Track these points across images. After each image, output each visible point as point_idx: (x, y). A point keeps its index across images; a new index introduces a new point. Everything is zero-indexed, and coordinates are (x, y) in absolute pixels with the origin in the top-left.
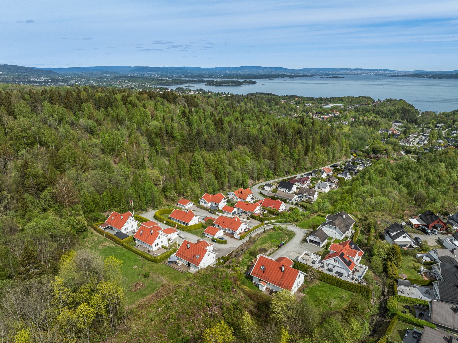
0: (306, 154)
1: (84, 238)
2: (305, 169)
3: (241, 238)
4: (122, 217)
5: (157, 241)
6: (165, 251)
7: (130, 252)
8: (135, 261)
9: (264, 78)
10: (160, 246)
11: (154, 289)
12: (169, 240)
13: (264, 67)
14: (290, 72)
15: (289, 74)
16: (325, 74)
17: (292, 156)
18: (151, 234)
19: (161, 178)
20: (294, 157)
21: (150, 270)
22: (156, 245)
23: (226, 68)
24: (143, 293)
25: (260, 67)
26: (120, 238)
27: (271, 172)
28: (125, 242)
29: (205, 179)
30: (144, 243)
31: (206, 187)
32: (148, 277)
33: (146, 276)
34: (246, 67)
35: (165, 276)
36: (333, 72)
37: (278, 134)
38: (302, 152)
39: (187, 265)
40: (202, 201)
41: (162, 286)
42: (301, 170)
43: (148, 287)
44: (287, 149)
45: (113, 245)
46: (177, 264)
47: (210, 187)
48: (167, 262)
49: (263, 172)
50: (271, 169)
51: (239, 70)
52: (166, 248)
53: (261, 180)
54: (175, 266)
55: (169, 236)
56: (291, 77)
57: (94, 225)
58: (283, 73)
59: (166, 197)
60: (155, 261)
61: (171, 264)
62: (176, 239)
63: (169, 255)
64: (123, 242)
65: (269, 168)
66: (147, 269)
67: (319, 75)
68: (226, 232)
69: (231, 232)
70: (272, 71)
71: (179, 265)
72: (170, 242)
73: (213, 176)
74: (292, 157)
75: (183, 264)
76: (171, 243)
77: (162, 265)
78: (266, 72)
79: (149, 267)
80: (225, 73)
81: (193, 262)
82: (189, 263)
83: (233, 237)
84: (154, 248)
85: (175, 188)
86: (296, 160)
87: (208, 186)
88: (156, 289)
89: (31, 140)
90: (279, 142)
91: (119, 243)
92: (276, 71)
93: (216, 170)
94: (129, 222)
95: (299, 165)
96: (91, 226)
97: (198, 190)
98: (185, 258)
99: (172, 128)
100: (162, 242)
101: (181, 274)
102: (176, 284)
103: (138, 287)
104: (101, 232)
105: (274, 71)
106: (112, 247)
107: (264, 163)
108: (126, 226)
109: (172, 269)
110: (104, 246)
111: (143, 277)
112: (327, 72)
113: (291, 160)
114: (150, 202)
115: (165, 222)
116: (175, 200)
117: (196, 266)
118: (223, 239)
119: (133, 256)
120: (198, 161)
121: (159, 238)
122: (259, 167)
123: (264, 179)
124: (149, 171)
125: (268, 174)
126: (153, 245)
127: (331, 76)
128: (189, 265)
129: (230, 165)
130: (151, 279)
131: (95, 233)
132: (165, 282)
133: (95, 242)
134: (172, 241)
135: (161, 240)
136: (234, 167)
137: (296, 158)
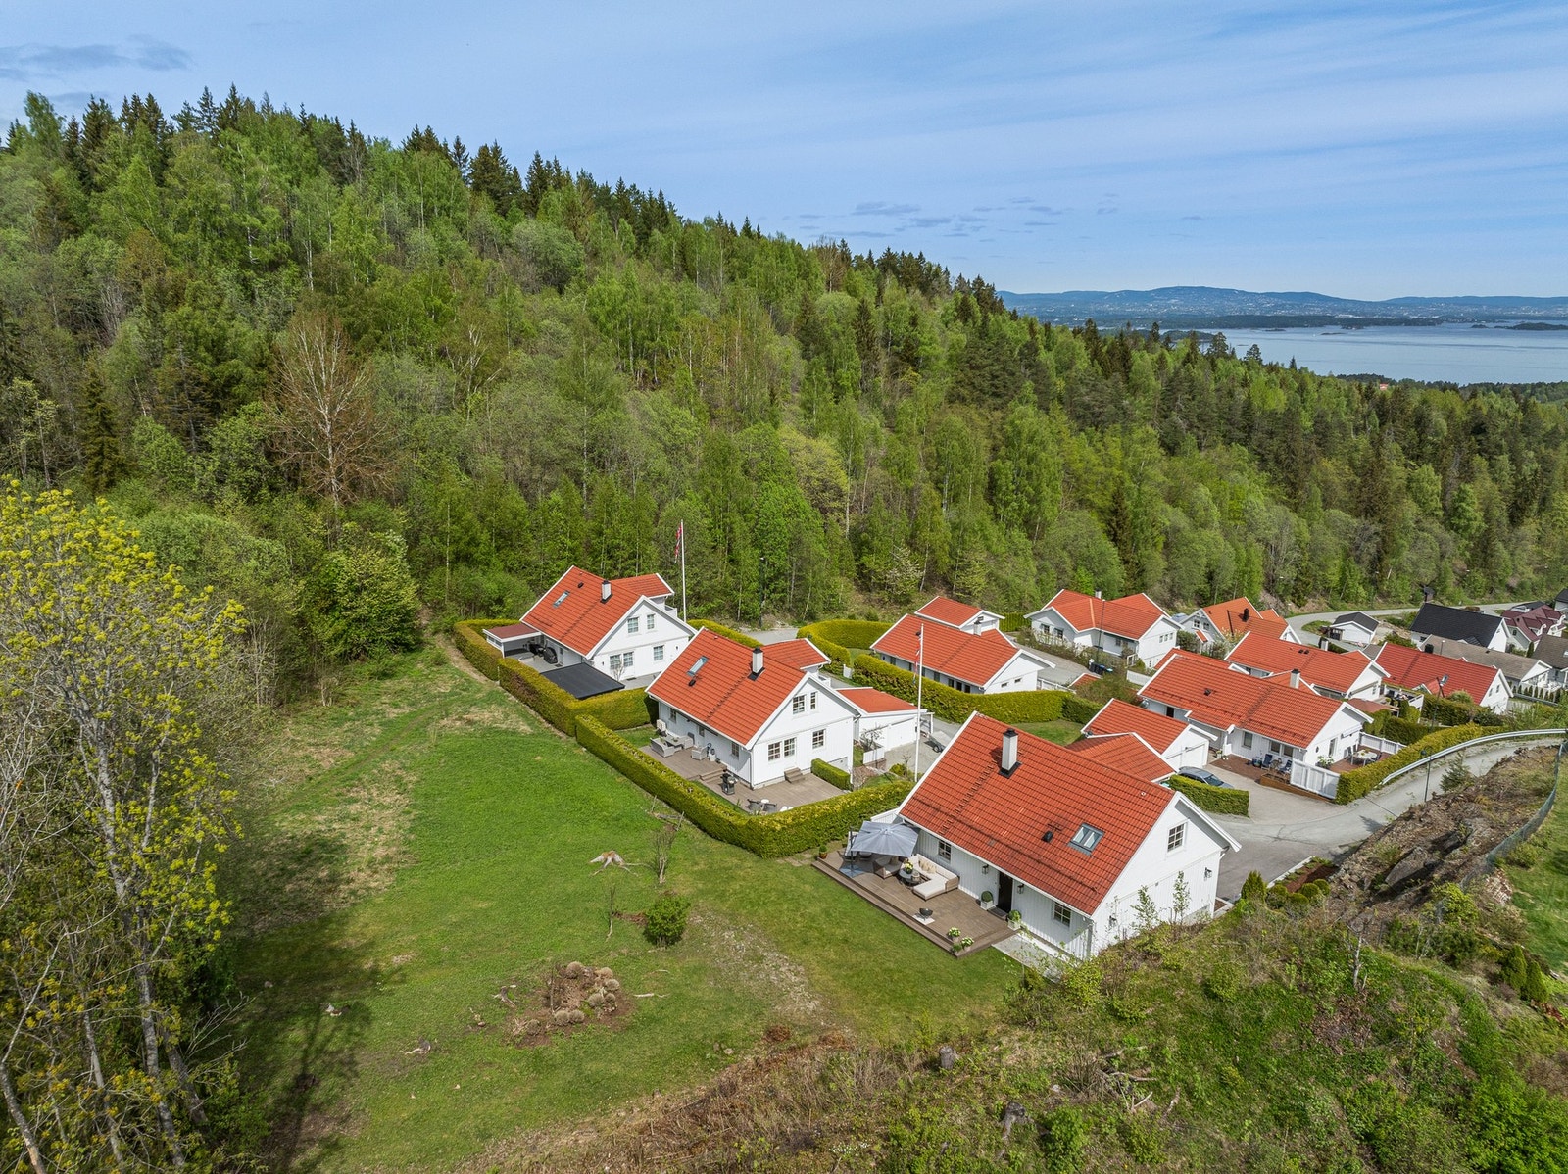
0: (1515, 518)
1: (385, 675)
2: (1510, 589)
3: (1345, 793)
4: (606, 590)
5: (783, 723)
6: (830, 792)
7: (610, 771)
8: (619, 823)
9: (1245, 327)
10: (803, 758)
11: (699, 1050)
12: (863, 747)
13: (1243, 293)
14: (1344, 311)
15: (1341, 316)
16: (1491, 319)
17: (1452, 516)
18: (754, 676)
19: (845, 482)
20: (1463, 522)
21: (701, 892)
22: (774, 751)
23: (1103, 294)
24: (591, 1067)
25: (1231, 292)
26: (569, 689)
27: (1360, 572)
28: (597, 713)
29: (1056, 533)
30: (702, 728)
31: (1064, 572)
32: (672, 939)
33: (663, 933)
34: (1177, 290)
35: (807, 955)
36: (1523, 310)
37: (1381, 424)
38: (1501, 513)
39: (986, 896)
40: (1046, 620)
41: (773, 1035)
42: (1491, 590)
43: (651, 1020)
44: (1431, 482)
45: (524, 728)
46: (910, 884)
47: (1082, 571)
48: (834, 860)
49: (1322, 567)
50: (1358, 561)
51: (1152, 299)
52: (839, 781)
53: (1310, 604)
54: (894, 893)
55: (869, 722)
56: (1348, 324)
57: (463, 626)
58: (1317, 311)
59: (865, 580)
60: (749, 839)
61: (866, 879)
62: (906, 751)
63: (857, 815)
64: (580, 711)
65: (1351, 553)
66: (683, 886)
67: (1463, 320)
68: (1228, 750)
69: (1259, 749)
70: (1276, 307)
71: (925, 889)
72: (868, 757)
73: (1098, 527)
74: (1455, 521)
75: (952, 889)
76: (877, 764)
77: (795, 871)
78: (1251, 308)
79: (700, 875)
80: (1099, 312)
81: (1047, 874)
82: (1005, 884)
83: (1281, 782)
84: (762, 771)
85: (912, 542)
86: (1471, 538)
87: (1075, 570)
88: (709, 1050)
89: (275, 251)
90: (1392, 447)
91: (557, 718)
92: (1292, 306)
93: (1117, 497)
94: (643, 623)
95: (1485, 565)
96: (450, 631)
97: (1021, 572)
98: (980, 840)
99: (914, 322)
100: (818, 738)
101: (941, 960)
102: (894, 1034)
103: (573, 1006)
104: (480, 660)
105: (1283, 306)
106: (514, 733)
107: (1329, 524)
108: (619, 639)
109: (873, 913)
110: (470, 722)
111: (636, 932)
112: (1499, 311)
113: (1449, 536)
114: (782, 583)
115: (847, 672)
116: (908, 601)
117: (1063, 916)
118: (1211, 780)
119: (616, 794)
120: (1031, 440)
121: (798, 703)
122: (1307, 536)
123: (1322, 599)
124: (789, 433)
125: (1343, 581)
126: (758, 746)
127: (1513, 323)
128: (1005, 905)
129: (1172, 500)
130: (691, 962)
131: (457, 661)
132: (802, 1005)
133: (431, 698)
134: (879, 755)
135: (809, 720)
136: (1191, 514)
137: (1475, 524)
